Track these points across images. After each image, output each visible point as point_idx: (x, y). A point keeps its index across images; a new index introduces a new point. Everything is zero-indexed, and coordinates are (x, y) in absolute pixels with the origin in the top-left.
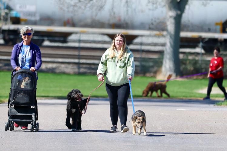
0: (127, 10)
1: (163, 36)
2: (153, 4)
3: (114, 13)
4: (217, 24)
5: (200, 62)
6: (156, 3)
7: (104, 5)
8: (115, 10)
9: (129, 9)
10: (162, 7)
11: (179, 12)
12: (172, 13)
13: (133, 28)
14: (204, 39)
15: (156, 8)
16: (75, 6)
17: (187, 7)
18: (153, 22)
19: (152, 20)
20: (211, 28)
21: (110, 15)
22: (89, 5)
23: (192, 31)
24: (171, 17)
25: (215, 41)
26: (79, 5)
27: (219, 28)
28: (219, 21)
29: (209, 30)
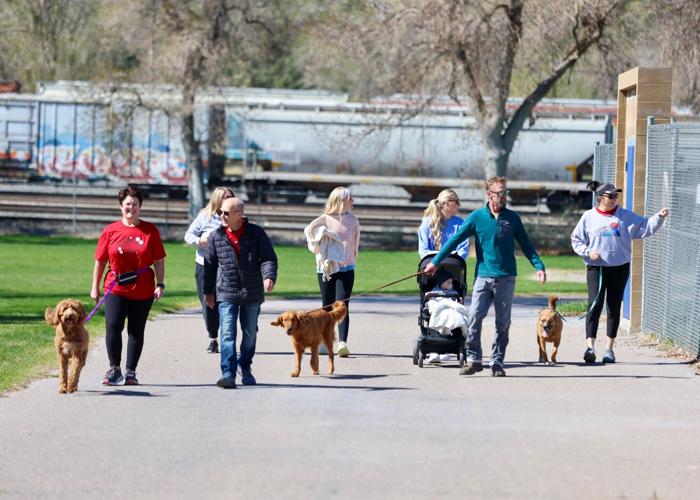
0: (423, 150)
1: (478, 187)
2: (464, 139)
3: (403, 154)
4: (568, 169)
5: (537, 228)
6: (468, 139)
7: (388, 141)
8: (405, 149)
9: (426, 147)
10: (479, 144)
11: (504, 152)
12: (493, 154)
13: (441, 175)
14: (549, 191)
15: (469, 145)
16: (343, 142)
17: (516, 143)
18: (463, 166)
19: (461, 164)
20: (560, 174)
21: (398, 157)
22: (364, 141)
23: (531, 179)
24: (490, 159)
25: (566, 193)
26: (348, 141)
27: (571, 174)
28: (571, 165)
29: (557, 178)
